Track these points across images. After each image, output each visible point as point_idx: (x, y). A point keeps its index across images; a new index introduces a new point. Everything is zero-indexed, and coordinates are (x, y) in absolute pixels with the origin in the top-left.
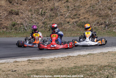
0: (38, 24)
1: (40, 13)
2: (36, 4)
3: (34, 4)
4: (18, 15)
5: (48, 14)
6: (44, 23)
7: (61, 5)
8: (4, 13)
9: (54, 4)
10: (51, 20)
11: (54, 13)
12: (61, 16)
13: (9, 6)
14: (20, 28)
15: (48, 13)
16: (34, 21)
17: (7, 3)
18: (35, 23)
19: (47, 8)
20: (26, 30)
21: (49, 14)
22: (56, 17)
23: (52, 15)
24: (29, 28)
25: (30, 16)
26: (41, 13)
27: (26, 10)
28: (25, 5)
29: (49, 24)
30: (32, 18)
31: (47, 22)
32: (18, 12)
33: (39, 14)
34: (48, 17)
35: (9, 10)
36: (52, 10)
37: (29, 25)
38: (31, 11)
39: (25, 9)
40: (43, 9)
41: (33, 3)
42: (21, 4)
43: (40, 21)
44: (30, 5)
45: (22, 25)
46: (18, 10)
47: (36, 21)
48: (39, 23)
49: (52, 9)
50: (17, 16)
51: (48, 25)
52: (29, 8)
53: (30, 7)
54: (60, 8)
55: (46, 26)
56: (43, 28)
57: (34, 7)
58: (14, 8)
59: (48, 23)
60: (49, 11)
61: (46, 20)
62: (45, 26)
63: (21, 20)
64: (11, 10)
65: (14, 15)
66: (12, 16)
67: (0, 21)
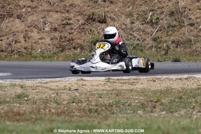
0: (143, 41)
1: (148, 20)
2: (142, 2)
3: (139, 2)
4: (105, 22)
5: (164, 23)
6: (155, 40)
7: (191, 5)
8: (77, 18)
9: (178, 3)
10: (169, 33)
11: (175, 20)
12: (189, 27)
13: (87, 5)
15: (164, 20)
16: (135, 35)
18: (138, 40)
19: (164, 10)
21: (165, 22)
22: (180, 28)
23: (172, 24)
25: (129, 26)
26: (151, 21)
27: (121, 13)
28: (120, 4)
29: (166, 41)
30: (132, 29)
31: (162, 38)
32: (105, 16)
33: (146, 21)
34: (164, 28)
35: (88, 14)
36: (172, 14)
37: (127, 42)
38: (130, 15)
39: (119, 11)
40: (154, 12)
42: (112, 3)
43: (147, 35)
44: (129, 4)
46: (105, 12)
47: (140, 35)
48: (145, 39)
49: (173, 12)
50: (103, 25)
51: (163, 43)
52: (128, 10)
53: (129, 7)
54: (190, 10)
55: (159, 46)
56: (153, 49)
57: (137, 8)
58: (98, 8)
59: (164, 39)
60: (166, 16)
61: (159, 34)
62: (157, 45)
64: (91, 14)
65: (97, 23)
66: (94, 25)
67: (70, 34)
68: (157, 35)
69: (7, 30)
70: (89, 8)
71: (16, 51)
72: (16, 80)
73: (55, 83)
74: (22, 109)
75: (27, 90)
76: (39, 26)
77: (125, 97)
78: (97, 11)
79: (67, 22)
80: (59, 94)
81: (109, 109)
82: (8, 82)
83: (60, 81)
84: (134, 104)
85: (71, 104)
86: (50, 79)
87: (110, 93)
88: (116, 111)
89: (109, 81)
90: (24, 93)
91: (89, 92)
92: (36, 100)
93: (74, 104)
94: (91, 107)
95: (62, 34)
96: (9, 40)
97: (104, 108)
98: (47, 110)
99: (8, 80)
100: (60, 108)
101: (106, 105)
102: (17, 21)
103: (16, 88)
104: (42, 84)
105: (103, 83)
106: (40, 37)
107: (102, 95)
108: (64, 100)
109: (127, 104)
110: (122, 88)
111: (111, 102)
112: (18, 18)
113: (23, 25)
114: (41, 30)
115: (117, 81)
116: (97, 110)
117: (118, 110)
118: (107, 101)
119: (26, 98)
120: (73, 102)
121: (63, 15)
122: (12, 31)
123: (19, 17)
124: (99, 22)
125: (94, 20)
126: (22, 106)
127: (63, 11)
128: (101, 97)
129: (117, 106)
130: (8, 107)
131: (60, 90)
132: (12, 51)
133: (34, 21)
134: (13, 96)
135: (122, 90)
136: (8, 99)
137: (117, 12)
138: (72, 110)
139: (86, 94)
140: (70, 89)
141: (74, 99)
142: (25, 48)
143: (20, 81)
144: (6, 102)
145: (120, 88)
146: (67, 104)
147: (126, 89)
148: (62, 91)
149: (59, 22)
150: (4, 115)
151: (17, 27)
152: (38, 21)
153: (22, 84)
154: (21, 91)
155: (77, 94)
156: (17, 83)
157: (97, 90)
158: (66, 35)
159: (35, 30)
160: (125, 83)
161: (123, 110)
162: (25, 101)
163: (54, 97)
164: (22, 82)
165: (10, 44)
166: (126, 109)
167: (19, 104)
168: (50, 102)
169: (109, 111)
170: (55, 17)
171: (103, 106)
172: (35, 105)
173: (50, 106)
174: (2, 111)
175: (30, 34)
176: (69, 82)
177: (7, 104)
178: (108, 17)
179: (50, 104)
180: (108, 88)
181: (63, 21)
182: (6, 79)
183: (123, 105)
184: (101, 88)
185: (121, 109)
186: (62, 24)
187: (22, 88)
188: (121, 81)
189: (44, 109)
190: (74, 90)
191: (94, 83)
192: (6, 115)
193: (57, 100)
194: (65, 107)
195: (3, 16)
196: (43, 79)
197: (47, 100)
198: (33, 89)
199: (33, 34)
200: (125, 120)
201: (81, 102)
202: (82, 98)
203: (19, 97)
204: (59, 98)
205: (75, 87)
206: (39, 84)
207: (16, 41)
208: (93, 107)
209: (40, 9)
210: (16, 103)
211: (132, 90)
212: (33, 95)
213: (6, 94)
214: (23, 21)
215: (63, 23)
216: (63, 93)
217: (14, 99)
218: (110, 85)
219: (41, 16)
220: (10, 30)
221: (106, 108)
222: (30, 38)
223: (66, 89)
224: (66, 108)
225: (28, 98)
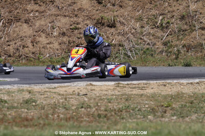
1: (158, 24)
2: (152, 5)
3: (148, 6)
4: (115, 27)
5: (174, 27)
6: (165, 44)
7: (202, 8)
8: (86, 22)
9: (189, 6)
10: (180, 37)
11: (186, 23)
12: (201, 30)
13: (96, 9)
14: (117, 53)
15: (175, 24)
16: (145, 39)
17: (93, 4)
18: (148, 44)
19: (174, 14)
20: (129, 57)
21: (176, 26)
22: (191, 32)
23: (183, 28)
24: (136, 54)
25: (139, 30)
26: (162, 25)
27: (130, 17)
28: (130, 8)
29: (176, 46)
30: (142, 33)
31: (172, 42)
32: (114, 21)
33: (157, 26)
34: (175, 32)
35: (97, 18)
36: (183, 18)
37: (136, 46)
38: (140, 19)
40: (164, 16)
41: (145, 4)
42: (121, 7)
43: (157, 40)
44: (139, 8)
45: (121, 48)
46: (114, 16)
47: (150, 40)
48: (155, 44)
49: (184, 16)
50: (113, 30)
51: (174, 48)
52: (137, 14)
53: (138, 11)
54: (201, 13)
55: (170, 50)
56: (164, 54)
57: (147, 11)
58: (107, 13)
59: (174, 43)
60: (176, 20)
61: (170, 38)
62: (168, 50)
63: (120, 37)
64: (100, 18)
65: (107, 28)
66: (103, 30)
67: (79, 38)
68: (167, 40)
69: (15, 35)
70: (97, 12)
71: (23, 56)
72: (24, 85)
73: (63, 88)
74: (29, 114)
75: (35, 95)
76: (47, 30)
77: (135, 102)
78: (106, 15)
79: (75, 27)
80: (68, 99)
81: (119, 114)
82: (15, 87)
83: (68, 86)
84: (144, 109)
85: (80, 109)
86: (59, 84)
87: (120, 97)
88: (125, 116)
89: (118, 86)
90: (31, 99)
91: (98, 97)
92: (45, 105)
93: (83, 109)
94: (100, 113)
95: (70, 39)
96: (17, 45)
97: (113, 113)
98: (56, 116)
99: (16, 85)
100: (69, 113)
101: (115, 110)
102: (25, 25)
103: (24, 93)
104: (51, 90)
105: (112, 88)
106: (48, 42)
107: (111, 100)
108: (73, 105)
109: (137, 109)
110: (132, 92)
111: (121, 107)
112: (25, 22)
113: (31, 30)
114: (49, 34)
115: (127, 86)
116: (106, 115)
117: (128, 116)
118: (116, 106)
119: (34, 104)
120: (82, 107)
121: (72, 19)
122: (20, 36)
123: (27, 22)
124: (108, 26)
125: (103, 24)
126: (30, 111)
127: (71, 15)
128: (110, 102)
129: (127, 112)
130: (15, 112)
131: (68, 95)
132: (20, 56)
133: (42, 25)
134: (21, 101)
135: (132, 94)
136: (16, 105)
137: (127, 16)
138: (81, 115)
139: (95, 99)
140: (79, 94)
141: (83, 104)
142: (33, 53)
143: (28, 86)
144: (14, 107)
145: (130, 93)
146: (76, 109)
147: (136, 93)
148: (71, 96)
149: (67, 26)
150: (11, 121)
151: (25, 32)
152: (45, 25)
153: (30, 89)
154: (29, 96)
155: (86, 99)
156: (25, 88)
157: (106, 95)
158: (74, 40)
159: (43, 35)
160: (135, 88)
161: (133, 115)
162: (33, 107)
163: (63, 102)
164: (30, 87)
165: (18, 49)
166: (136, 114)
167: (27, 109)
168: (58, 107)
169: (118, 116)
170: (63, 21)
171: (112, 111)
172: (43, 111)
173: (59, 111)
174: (10, 117)
175: (38, 39)
176: (78, 87)
177: (15, 110)
178: (117, 21)
179: (59, 109)
180: (117, 93)
181: (71, 25)
182: (14, 84)
183: (133, 110)
184: (110, 92)
185: (131, 115)
186: (71, 29)
187: (30, 93)
188: (131, 86)
189: (52, 115)
190: (84, 95)
191: (103, 88)
192: (14, 121)
193: (65, 105)
194: (74, 112)
195: (10, 21)
196: (52, 84)
197: (56, 105)
198: (41, 95)
199: (41, 39)
200: (134, 125)
201: (90, 107)
202: (91, 103)
203: (27, 102)
204: (67, 104)
205: (84, 92)
206: (47, 90)
207: (24, 46)
208: (102, 112)
209: (47, 14)
210: (24, 108)
211: (142, 95)
212: (41, 101)
213: (13, 100)
214: (31, 26)
215: (71, 27)
216: (72, 98)
217: (22, 105)
218: (119, 90)
219: (49, 20)
220: (18, 35)
221: (115, 114)
222: (38, 43)
223: (75, 94)
224: (74, 114)
225: (36, 103)
